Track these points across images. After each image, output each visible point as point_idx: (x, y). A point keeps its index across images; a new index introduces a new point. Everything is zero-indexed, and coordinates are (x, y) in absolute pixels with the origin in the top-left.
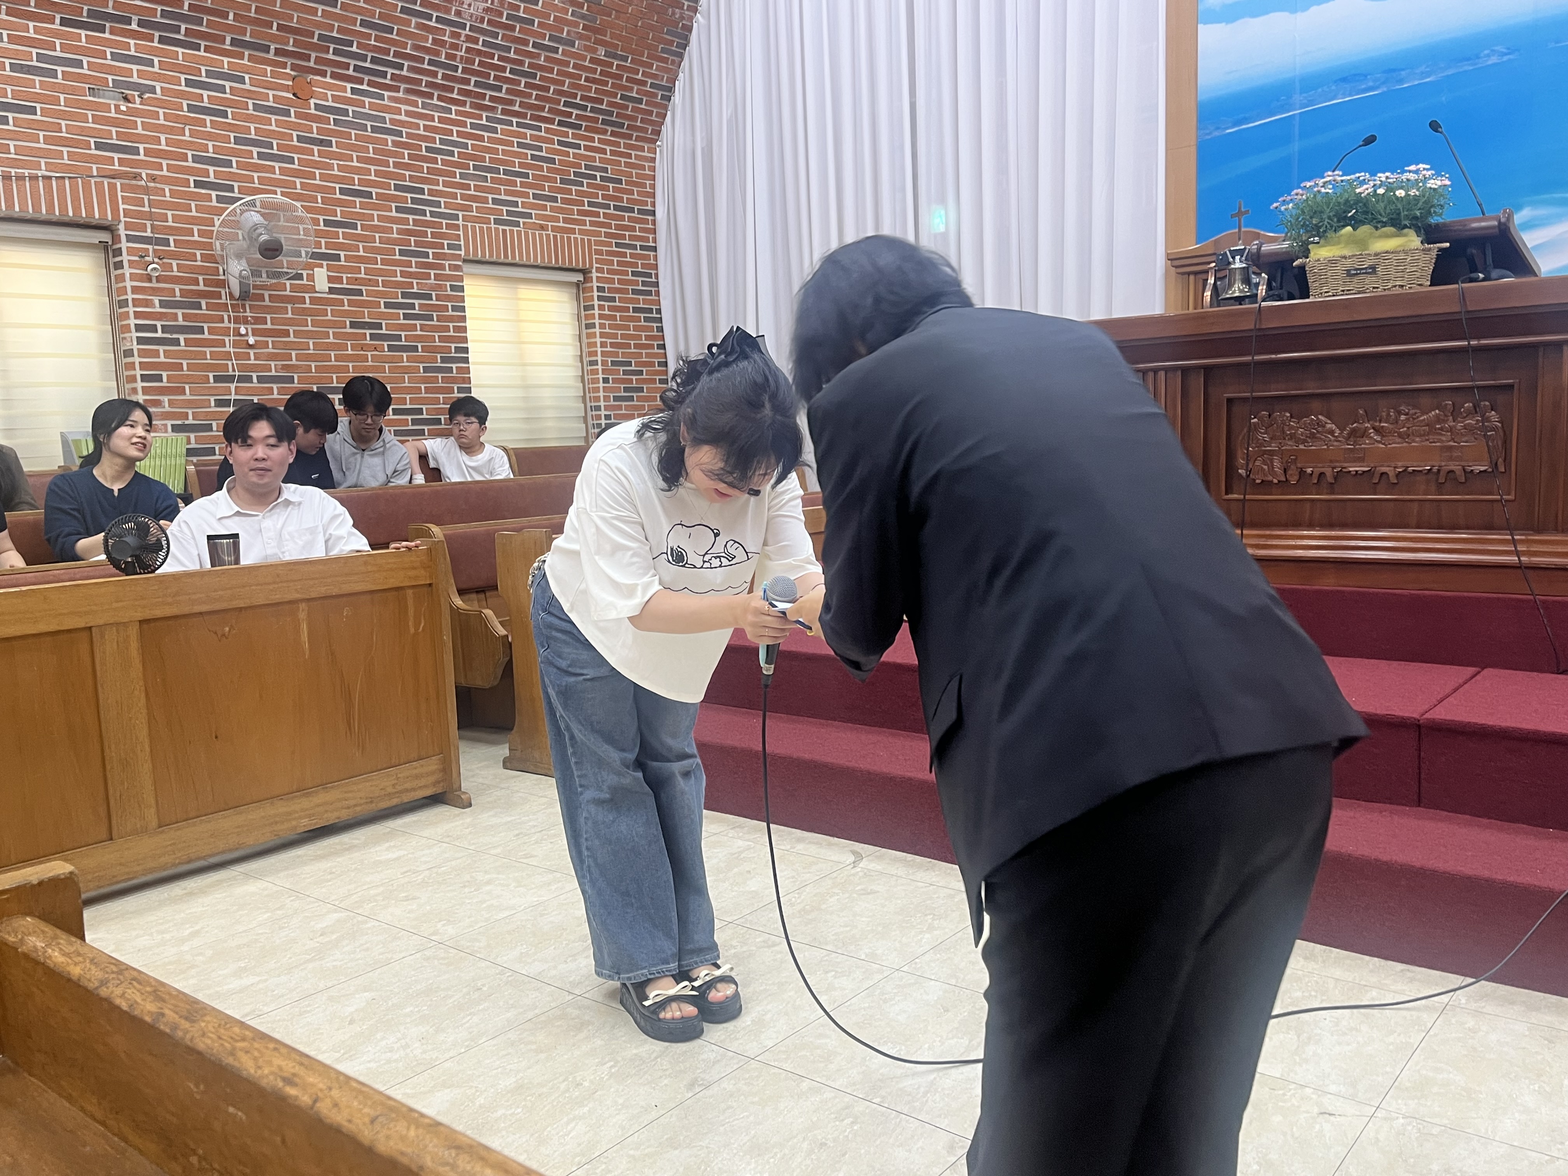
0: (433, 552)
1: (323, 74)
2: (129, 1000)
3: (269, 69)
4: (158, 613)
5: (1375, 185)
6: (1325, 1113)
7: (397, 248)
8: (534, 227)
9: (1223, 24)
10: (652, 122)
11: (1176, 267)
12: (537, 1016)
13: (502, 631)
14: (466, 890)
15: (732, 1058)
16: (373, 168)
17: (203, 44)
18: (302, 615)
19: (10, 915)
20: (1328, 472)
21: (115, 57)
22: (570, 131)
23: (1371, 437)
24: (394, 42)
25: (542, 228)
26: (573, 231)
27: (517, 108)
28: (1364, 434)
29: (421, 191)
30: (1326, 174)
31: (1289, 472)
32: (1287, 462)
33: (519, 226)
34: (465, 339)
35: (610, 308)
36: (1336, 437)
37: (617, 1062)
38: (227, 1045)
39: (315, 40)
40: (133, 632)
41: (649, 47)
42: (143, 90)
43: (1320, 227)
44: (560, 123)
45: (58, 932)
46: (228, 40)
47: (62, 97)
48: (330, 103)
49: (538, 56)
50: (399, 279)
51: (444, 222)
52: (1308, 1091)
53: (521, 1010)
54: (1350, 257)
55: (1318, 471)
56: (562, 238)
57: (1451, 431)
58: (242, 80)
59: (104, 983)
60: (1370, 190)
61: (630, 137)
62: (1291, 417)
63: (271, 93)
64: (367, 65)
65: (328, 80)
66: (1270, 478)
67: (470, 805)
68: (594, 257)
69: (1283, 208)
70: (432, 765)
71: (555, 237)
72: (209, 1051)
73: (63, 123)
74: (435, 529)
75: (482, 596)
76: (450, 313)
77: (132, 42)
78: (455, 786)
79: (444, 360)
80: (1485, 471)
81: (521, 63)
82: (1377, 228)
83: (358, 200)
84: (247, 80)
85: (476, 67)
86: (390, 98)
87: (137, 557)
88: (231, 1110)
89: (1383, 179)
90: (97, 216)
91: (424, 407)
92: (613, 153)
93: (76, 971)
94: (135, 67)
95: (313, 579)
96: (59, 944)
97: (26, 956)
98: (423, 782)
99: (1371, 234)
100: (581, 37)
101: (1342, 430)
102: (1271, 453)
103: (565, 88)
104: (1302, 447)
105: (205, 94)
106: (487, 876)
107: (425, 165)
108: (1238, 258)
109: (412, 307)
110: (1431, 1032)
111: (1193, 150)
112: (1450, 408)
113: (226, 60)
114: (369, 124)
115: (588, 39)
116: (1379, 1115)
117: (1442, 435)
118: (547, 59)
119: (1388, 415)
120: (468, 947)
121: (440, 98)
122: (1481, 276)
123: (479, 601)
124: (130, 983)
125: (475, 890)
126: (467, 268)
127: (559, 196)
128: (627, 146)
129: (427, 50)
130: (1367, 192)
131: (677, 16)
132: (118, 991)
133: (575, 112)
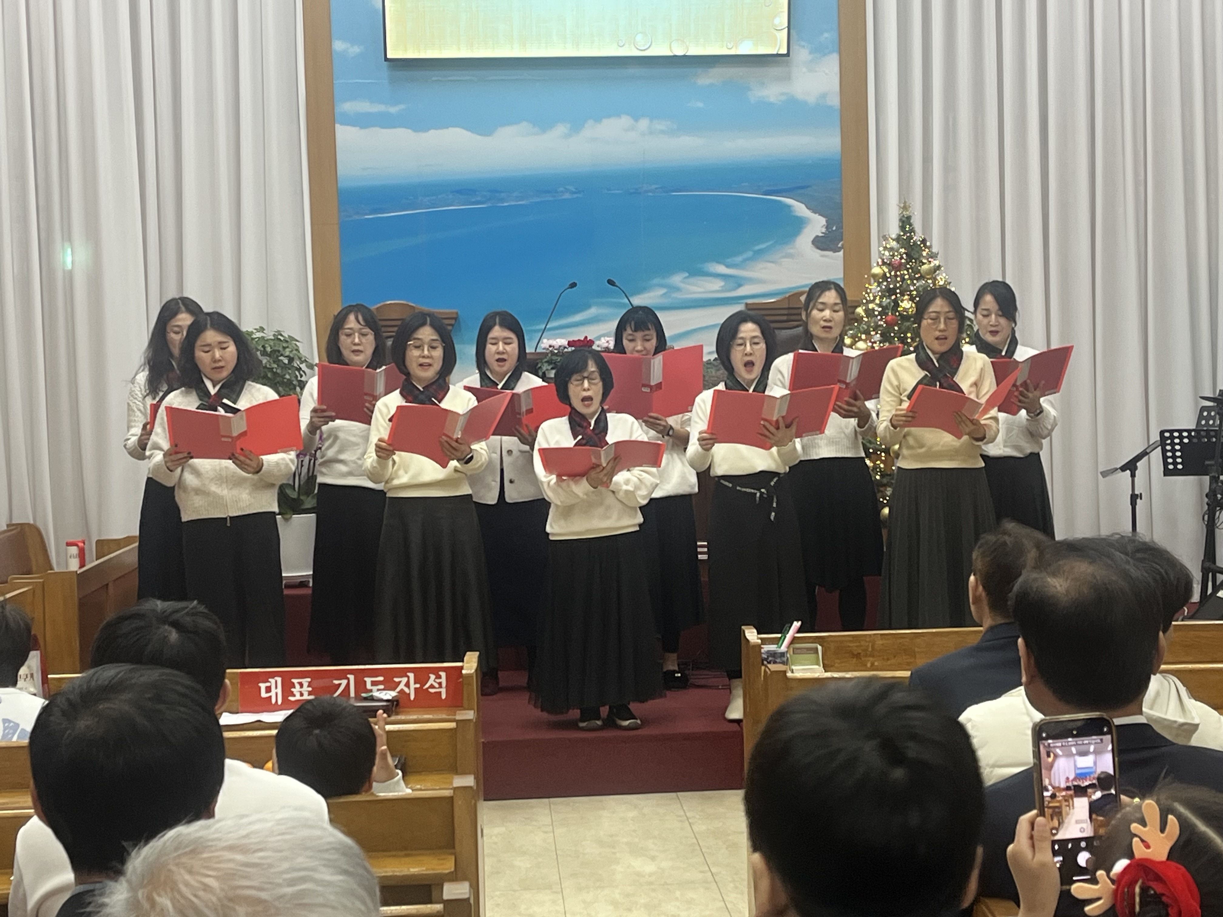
111: (336, 228)
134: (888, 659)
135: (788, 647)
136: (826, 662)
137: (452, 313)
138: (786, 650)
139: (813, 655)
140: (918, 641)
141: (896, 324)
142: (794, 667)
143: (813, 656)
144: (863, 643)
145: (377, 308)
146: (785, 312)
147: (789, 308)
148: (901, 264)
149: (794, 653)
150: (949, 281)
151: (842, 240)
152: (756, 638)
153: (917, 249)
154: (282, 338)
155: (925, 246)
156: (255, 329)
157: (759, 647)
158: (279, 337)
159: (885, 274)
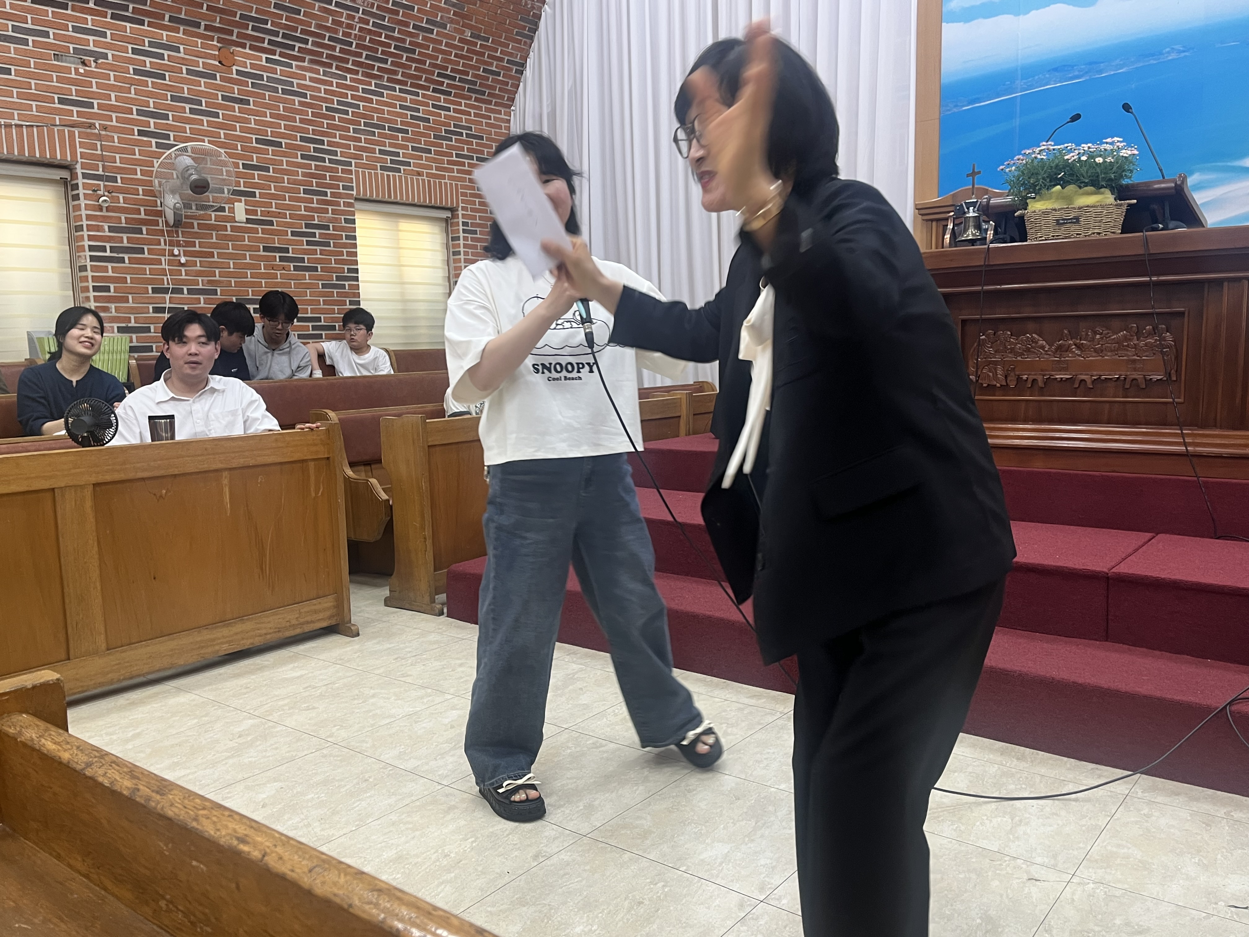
0: (331, 432)
1: (244, 46)
2: (110, 778)
3: (199, 41)
4: (108, 478)
5: (1079, 153)
6: (1032, 879)
7: (302, 188)
8: (412, 173)
9: (962, 24)
10: (507, 91)
11: (922, 215)
12: (413, 802)
13: (384, 496)
14: (356, 702)
15: (568, 835)
16: (283, 123)
17: (146, 20)
18: (225, 482)
19: (9, 713)
20: (1040, 378)
21: (75, 29)
22: (442, 97)
23: (1074, 352)
24: (301, 22)
25: (419, 174)
26: (443, 177)
27: (399, 77)
28: (1068, 349)
29: (322, 143)
30: (1041, 144)
31: (1009, 379)
32: (1008, 370)
33: (400, 172)
34: (356, 263)
35: (473, 239)
36: (1046, 351)
37: (477, 838)
38: (192, 813)
39: (237, 19)
40: (88, 493)
41: (507, 31)
42: (97, 56)
43: (1036, 186)
44: (435, 90)
45: (49, 725)
46: (167, 17)
47: (32, 60)
48: (248, 70)
49: (417, 36)
50: (303, 212)
51: (340, 167)
52: (1019, 862)
53: (401, 797)
54: (1060, 210)
55: (1031, 377)
56: (435, 182)
57: (1135, 348)
58: (177, 50)
59: (89, 765)
60: (1075, 157)
61: (490, 103)
62: (1012, 335)
63: (201, 60)
64: (279, 39)
65: (247, 51)
66: (995, 383)
67: (358, 635)
68: (460, 198)
69: (1007, 170)
70: (328, 602)
71: (429, 182)
72: (177, 817)
73: (33, 82)
74: (331, 414)
75: (368, 468)
76: (344, 241)
77: (89, 18)
78: (346, 619)
79: (338, 278)
80: (1161, 379)
81: (404, 41)
82: (1080, 187)
83: (270, 148)
84: (182, 50)
85: (367, 43)
86: (297, 66)
87: (91, 433)
88: (194, 863)
89: (1086, 149)
90: (59, 157)
91: (322, 316)
92: (476, 115)
93: (65, 756)
94: (91, 38)
95: (234, 452)
96: (50, 735)
97: (24, 745)
98: (321, 616)
99: (1076, 192)
100: (452, 21)
101: (1051, 345)
102: (996, 363)
103: (439, 62)
104: (1019, 358)
105: (148, 60)
106: (372, 691)
107: (325, 121)
108: (971, 208)
109: (314, 235)
110: (1115, 817)
111: (937, 121)
112: (1135, 329)
113: (165, 33)
114: (280, 87)
115: (458, 23)
116: (1074, 881)
117: (1127, 350)
118: (424, 38)
119: (1087, 334)
120: (357, 748)
121: (337, 68)
122: (1161, 226)
123: (365, 471)
124: (111, 766)
125: (363, 702)
126: (358, 205)
127: (433, 149)
128: (487, 110)
129: (327, 29)
130: (1073, 158)
131: (529, 6)
132: (101, 772)
133: (446, 81)
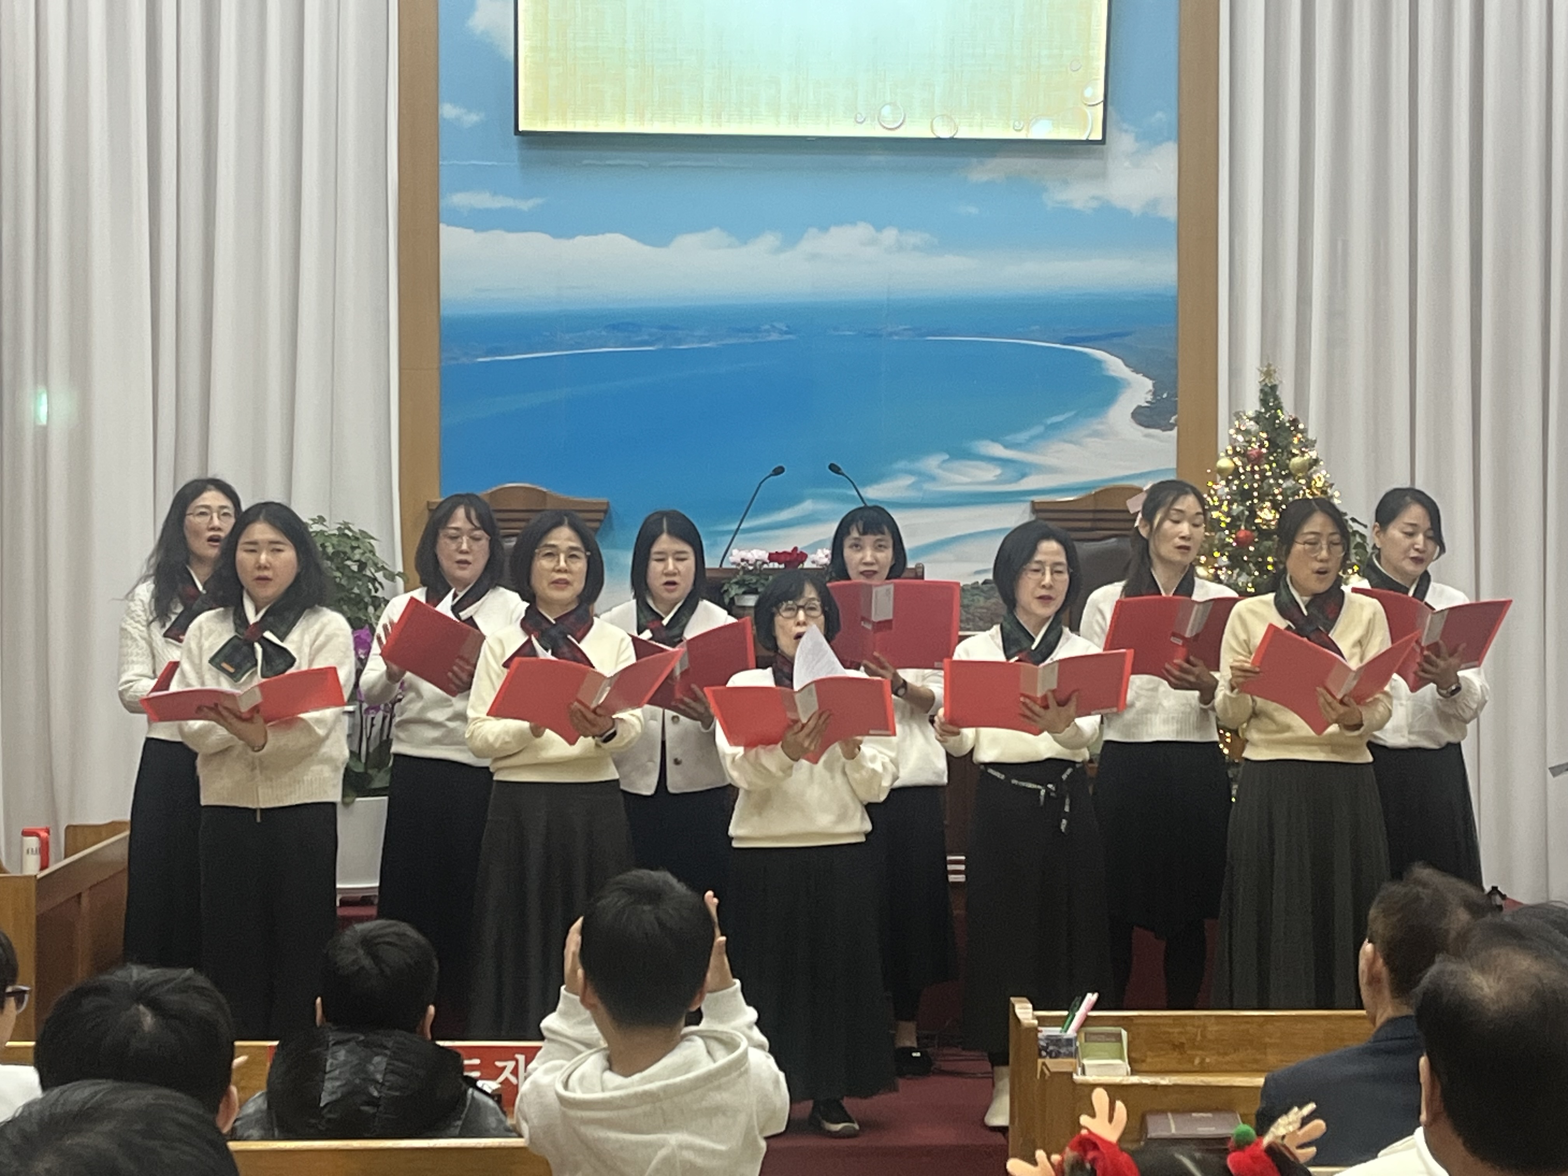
111: (436, 373)
134: (1226, 1054)
135: (1078, 1031)
136: (1133, 1055)
137: (602, 504)
138: (1075, 1035)
139: (1116, 1044)
140: (1269, 1027)
141: (1253, 543)
142: (1086, 1062)
143: (1115, 1046)
144: (1189, 1028)
145: (492, 493)
146: (1090, 516)
147: (1095, 511)
148: (1260, 455)
149: (1086, 1041)
150: (1331, 482)
151: (1175, 414)
152: (1030, 1016)
153: (1285, 434)
154: (350, 534)
155: (1297, 429)
156: (313, 520)
157: (1034, 1030)
158: (347, 532)
159: (1237, 467)
